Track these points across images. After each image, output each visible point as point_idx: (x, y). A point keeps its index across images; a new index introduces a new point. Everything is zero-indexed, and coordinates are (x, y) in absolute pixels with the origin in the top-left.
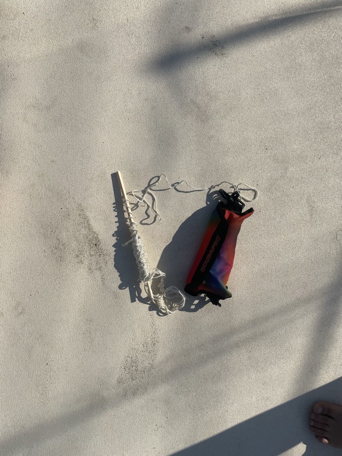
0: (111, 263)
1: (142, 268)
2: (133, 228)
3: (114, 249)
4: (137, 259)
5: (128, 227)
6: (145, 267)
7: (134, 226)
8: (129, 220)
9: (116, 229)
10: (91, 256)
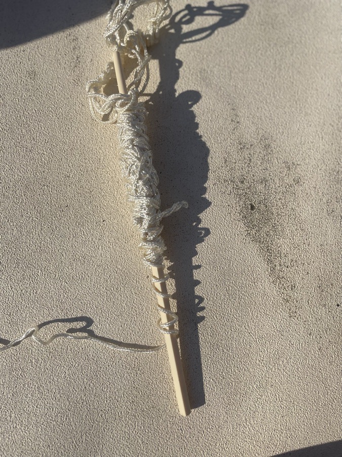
0: (215, 161)
1: (137, 134)
2: (153, 250)
3: (207, 196)
4: (150, 160)
5: (169, 254)
6: (128, 136)
7: (152, 256)
8: (166, 271)
9: (199, 247)
10: (264, 181)
